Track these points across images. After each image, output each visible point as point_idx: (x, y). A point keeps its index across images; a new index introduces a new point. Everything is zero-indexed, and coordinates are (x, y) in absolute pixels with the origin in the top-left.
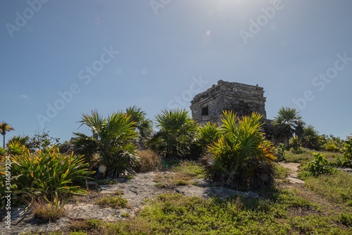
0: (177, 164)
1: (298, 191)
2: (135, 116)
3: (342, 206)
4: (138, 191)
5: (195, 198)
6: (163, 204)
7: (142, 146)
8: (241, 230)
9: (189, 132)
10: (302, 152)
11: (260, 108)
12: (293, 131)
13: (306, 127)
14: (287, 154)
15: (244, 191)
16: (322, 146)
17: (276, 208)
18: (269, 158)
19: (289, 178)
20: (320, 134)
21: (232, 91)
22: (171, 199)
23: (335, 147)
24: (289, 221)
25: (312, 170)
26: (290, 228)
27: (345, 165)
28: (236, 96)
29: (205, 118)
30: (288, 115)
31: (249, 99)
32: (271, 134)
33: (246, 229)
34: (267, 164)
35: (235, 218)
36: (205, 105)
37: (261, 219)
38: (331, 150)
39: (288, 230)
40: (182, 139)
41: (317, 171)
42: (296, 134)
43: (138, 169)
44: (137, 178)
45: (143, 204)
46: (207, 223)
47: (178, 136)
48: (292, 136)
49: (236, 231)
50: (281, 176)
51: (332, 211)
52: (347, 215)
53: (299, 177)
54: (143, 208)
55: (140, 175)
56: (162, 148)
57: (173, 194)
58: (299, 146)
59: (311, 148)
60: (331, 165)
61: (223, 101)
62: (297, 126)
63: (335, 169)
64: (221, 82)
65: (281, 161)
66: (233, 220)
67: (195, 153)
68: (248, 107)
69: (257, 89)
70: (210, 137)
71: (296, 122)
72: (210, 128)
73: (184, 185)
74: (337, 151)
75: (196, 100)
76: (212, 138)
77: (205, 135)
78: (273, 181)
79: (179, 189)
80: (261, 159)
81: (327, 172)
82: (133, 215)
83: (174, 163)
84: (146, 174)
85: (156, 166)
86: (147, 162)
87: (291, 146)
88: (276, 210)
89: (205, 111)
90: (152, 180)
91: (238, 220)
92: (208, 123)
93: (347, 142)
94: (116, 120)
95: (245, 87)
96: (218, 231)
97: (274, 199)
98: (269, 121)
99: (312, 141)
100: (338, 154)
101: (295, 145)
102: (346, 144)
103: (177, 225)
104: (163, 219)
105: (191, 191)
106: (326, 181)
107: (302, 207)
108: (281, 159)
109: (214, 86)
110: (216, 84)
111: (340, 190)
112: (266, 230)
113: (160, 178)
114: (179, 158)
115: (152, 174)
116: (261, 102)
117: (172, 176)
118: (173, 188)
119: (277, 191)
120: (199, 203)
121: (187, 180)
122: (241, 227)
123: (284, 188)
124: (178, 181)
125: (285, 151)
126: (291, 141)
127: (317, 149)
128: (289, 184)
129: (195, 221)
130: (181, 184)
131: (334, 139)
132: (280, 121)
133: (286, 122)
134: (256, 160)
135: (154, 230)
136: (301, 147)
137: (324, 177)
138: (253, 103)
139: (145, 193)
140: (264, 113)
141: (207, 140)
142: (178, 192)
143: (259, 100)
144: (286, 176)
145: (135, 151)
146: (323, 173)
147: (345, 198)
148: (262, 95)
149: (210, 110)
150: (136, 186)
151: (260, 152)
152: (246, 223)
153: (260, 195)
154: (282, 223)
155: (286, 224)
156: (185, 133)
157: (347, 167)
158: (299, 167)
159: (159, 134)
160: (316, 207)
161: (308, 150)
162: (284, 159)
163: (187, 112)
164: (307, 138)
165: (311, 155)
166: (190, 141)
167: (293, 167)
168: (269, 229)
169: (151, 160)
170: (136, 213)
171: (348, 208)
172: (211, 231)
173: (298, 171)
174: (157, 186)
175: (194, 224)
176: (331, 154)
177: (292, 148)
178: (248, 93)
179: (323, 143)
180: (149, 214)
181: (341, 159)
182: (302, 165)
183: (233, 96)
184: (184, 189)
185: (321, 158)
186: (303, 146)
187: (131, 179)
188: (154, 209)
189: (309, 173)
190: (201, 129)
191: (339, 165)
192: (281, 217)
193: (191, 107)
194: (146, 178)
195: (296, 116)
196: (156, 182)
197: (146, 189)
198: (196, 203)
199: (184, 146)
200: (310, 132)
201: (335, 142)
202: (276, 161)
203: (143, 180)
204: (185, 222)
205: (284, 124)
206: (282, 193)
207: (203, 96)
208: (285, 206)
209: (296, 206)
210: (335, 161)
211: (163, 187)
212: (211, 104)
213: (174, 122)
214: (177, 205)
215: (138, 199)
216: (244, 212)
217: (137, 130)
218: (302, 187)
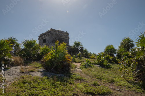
0: (31, 63)
1: (79, 73)
2: (12, 41)
3: (94, 79)
4: (12, 74)
5: (37, 77)
6: (23, 80)
7: (15, 54)
8: (56, 89)
9: (37, 50)
10: (82, 59)
11: (67, 41)
12: (79, 50)
13: (84, 49)
14: (76, 59)
15: (58, 74)
16: (90, 57)
18: (69, 61)
19: (76, 69)
20: (89, 52)
21: (56, 33)
22: (26, 78)
23: (94, 57)
24: (75, 85)
26: (75, 88)
27: (97, 64)
28: (58, 35)
29: (44, 44)
30: (78, 44)
31: (63, 37)
32: (71, 52)
33: (58, 89)
34: (68, 63)
35: (54, 85)
36: (45, 38)
37: (64, 85)
38: (93, 58)
39: (74, 89)
40: (34, 52)
41: (86, 66)
42: (80, 52)
43: (13, 65)
44: (12, 69)
45: (13, 80)
46: (42, 87)
47: (31, 51)
48: (79, 53)
49: (53, 90)
50: (74, 68)
51: (91, 81)
52: (96, 82)
53: (80, 68)
54: (13, 82)
55: (13, 67)
56: (24, 56)
57: (28, 75)
58: (81, 56)
59: (85, 57)
60: (92, 64)
61: (52, 37)
62: (81, 48)
63: (93, 65)
64: (51, 29)
65: (74, 62)
66: (53, 86)
67: (39, 58)
68: (62, 40)
69: (66, 33)
70: (45, 52)
71: (80, 47)
72: (46, 48)
73: (33, 71)
74: (95, 58)
75: (41, 36)
76: (46, 52)
77: (43, 51)
78: (70, 70)
79: (30, 73)
80: (66, 61)
81: (90, 66)
82: (8, 85)
83: (29, 62)
84: (16, 67)
85: (21, 63)
86: (17, 62)
87: (78, 56)
88: (70, 81)
89: (44, 41)
90: (19, 69)
91: (55, 86)
92: (45, 46)
93: (98, 55)
94: (2, 43)
95: (61, 32)
96: (46, 90)
97: (70, 77)
98: (70, 46)
99: (86, 54)
100: (95, 60)
101: (80, 56)
103: (28, 89)
104: (22, 86)
105: (36, 74)
106: (90, 70)
107: (80, 80)
108: (74, 61)
109: (48, 31)
110: (50, 30)
111: (95, 73)
112: (66, 89)
113: (23, 68)
114: (32, 60)
115: (19, 67)
116: (68, 39)
117: (28, 68)
118: (28, 73)
119: (71, 74)
120: (39, 79)
121: (34, 69)
122: (56, 88)
123: (74, 72)
124: (30, 70)
125: (76, 58)
126: (78, 54)
127: (88, 58)
128: (76, 71)
129: (36, 86)
130: (32, 71)
131: (94, 54)
132: (74, 46)
133: (77, 47)
134: (63, 61)
135: (18, 91)
136: (82, 57)
137: (89, 68)
138: (64, 39)
139: (15, 75)
140: (69, 43)
141: (44, 53)
142: (30, 74)
143: (67, 38)
144: (75, 68)
145: (12, 57)
146: (89, 67)
147: (96, 76)
148: (68, 36)
149: (46, 40)
150: (11, 72)
151: (65, 58)
152: (58, 86)
153: (64, 76)
154: (72, 86)
155: (74, 86)
156: (35, 50)
157: (97, 65)
158: (80, 64)
159: (23, 50)
160: (85, 80)
161: (84, 58)
162: (75, 61)
163: (36, 41)
164: (84, 53)
165: (85, 60)
166: (37, 53)
167: (78, 64)
168: (67, 88)
169: (19, 61)
170: (10, 84)
171: (96, 80)
172: (43, 90)
173: (80, 66)
174: (21, 72)
175: (36, 88)
176: (92, 60)
177: (78, 57)
178: (62, 34)
179: (90, 56)
180: (16, 84)
181: (96, 62)
182: (81, 64)
183: (56, 35)
184: (33, 73)
185: (88, 61)
186: (83, 57)
187: (9, 69)
188: (18, 82)
189: (84, 67)
190: (42, 48)
191: (95, 64)
192: (72, 84)
193: (39, 39)
194: (16, 69)
195: (81, 45)
196: (20, 70)
197: (15, 73)
198: (37, 79)
199: (34, 55)
200: (86, 51)
201: (94, 55)
202: (72, 62)
203: (15, 70)
204: (32, 87)
205: (76, 48)
206: (73, 74)
207: (44, 34)
208: (74, 79)
209: (78, 79)
210: (93, 62)
211: (24, 72)
212: (47, 38)
213: (29, 45)
214: (29, 80)
215: (11, 78)
216: (58, 82)
218: (81, 72)
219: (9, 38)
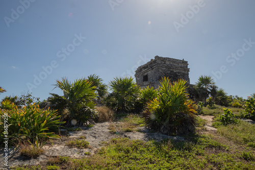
0: (125, 116)
1: (212, 135)
2: (94, 82)
3: (244, 146)
4: (97, 136)
5: (138, 141)
6: (115, 145)
7: (99, 103)
8: (172, 164)
9: (134, 94)
10: (215, 108)
11: (185, 76)
12: (209, 92)
13: (218, 90)
14: (205, 109)
15: (173, 136)
16: (229, 104)
17: (196, 148)
18: (192, 112)
19: (206, 127)
20: (228, 95)
21: (165, 63)
22: (120, 142)
23: (239, 104)
24: (206, 157)
25: (223, 121)
26: (206, 162)
27: (246, 117)
28: (168, 67)
29: (145, 83)
30: (205, 81)
31: (178, 69)
32: (193, 95)
33: (175, 163)
34: (190, 116)
35: (167, 155)
36: (146, 74)
37: (185, 156)
38: (236, 106)
39: (205, 164)
40: (129, 99)
41: (226, 121)
42: (211, 95)
43: (97, 120)
44: (96, 127)
45: (100, 145)
46: (146, 159)
47: (126, 96)
48: (208, 96)
49: (167, 165)
50: (201, 125)
51: (237, 150)
52: (247, 153)
53: (213, 126)
54: (100, 148)
55: (98, 124)
56: (114, 105)
57: (122, 138)
58: (213, 103)
59: (222, 105)
60: (236, 117)
61: (159, 71)
62: (212, 89)
63: (239, 120)
64: (157, 57)
66: (166, 157)
67: (138, 108)
68: (177, 76)
69: (183, 62)
70: (149, 96)
71: (211, 86)
72: (149, 91)
73: (130, 131)
74: (240, 107)
75: (139, 71)
76: (150, 98)
77: (146, 95)
78: (194, 129)
79: (126, 134)
80: (186, 113)
81: (233, 122)
82: (93, 153)
83: (123, 116)
84: (103, 124)
85: (110, 118)
86: (103, 115)
87: (208, 104)
88: (196, 150)
89: (146, 78)
90: (107, 128)
91: (169, 157)
92: (148, 87)
93: (248, 101)
95: (174, 61)
96: (155, 164)
97: (195, 142)
98: (192, 86)
99: (222, 100)
100: (241, 109)
101: (210, 103)
102: (247, 102)
103: (125, 161)
104: (114, 156)
105: (135, 136)
106: (233, 128)
107: (215, 147)
108: (200, 113)
109: (152, 60)
110: (154, 59)
111: (243, 135)
112: (189, 164)
113: (113, 126)
114: (127, 112)
115: (107, 123)
116: (186, 72)
117: (122, 124)
118: (122, 134)
119: (197, 136)
120: (141, 144)
121: (132, 128)
122: (171, 162)
123: (202, 133)
124: (126, 129)
125: (203, 107)
126: (207, 100)
127: (226, 105)
128: (206, 130)
129: (138, 158)
130: (128, 131)
131: (238, 98)
132: (200, 85)
133: (204, 87)
134: (182, 114)
135: (108, 164)
136: (215, 105)
137: (231, 126)
138: (180, 73)
139: (102, 137)
140: (188, 80)
141: (147, 99)
142: (126, 136)
143: (185, 70)
144: (204, 125)
145: (95, 107)
146: (231, 123)
147: (246, 141)
148: (187, 66)
149: (149, 77)
150: (95, 132)
151: (185, 108)
152: (175, 159)
153: (185, 139)
154: (201, 159)
155: (204, 160)
156: (131, 94)
157: (248, 118)
158: (213, 119)
159: (112, 95)
160: (225, 147)
161: (220, 107)
162: (202, 113)
163: (132, 80)
164: (219, 98)
165: (222, 110)
166: (135, 100)
167: (209, 119)
168: (192, 163)
169: (106, 114)
170: (95, 152)
171: (248, 148)
172: (150, 164)
173: (212, 121)
174: (110, 132)
175: (137, 159)
176: (236, 109)
177: (208, 105)
178: (176, 65)
179: (231, 102)
180: (105, 152)
181: (243, 113)
182: (215, 117)
183: (166, 67)
184: (130, 134)
185: (229, 112)
186: (216, 104)
187: (91, 127)
188: (108, 149)
189: (220, 123)
190: (143, 91)
191: (242, 117)
192: (200, 155)
193: (136, 76)
194: (102, 126)
195: (211, 82)
196: (110, 129)
197: (102, 134)
198: (139, 144)
199: (130, 104)
200: (221, 93)
201: (239, 100)
202: (197, 114)
203: (101, 128)
204: (130, 159)
205: (202, 88)
206: (201, 137)
207: (145, 67)
208: (203, 147)
209: (211, 147)
210: (239, 114)
211: (115, 133)
212: (150, 73)
213: (123, 86)
214: (125, 146)
215: (97, 142)
216: (174, 151)
217: (96, 92)
218: (216, 133)
219: (89, 77)
